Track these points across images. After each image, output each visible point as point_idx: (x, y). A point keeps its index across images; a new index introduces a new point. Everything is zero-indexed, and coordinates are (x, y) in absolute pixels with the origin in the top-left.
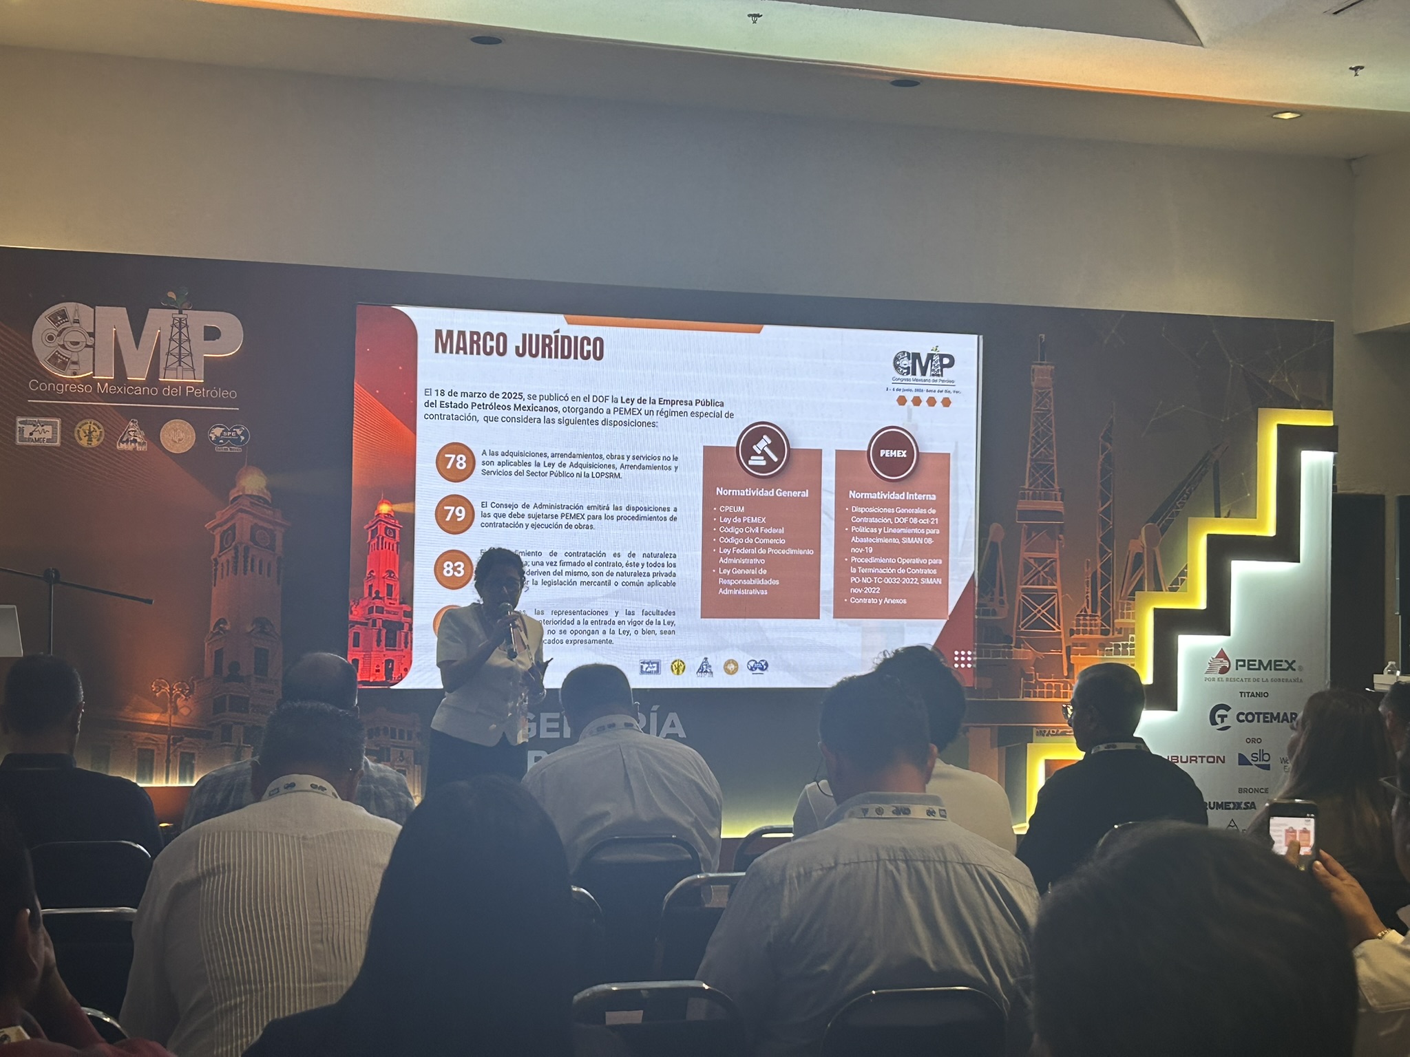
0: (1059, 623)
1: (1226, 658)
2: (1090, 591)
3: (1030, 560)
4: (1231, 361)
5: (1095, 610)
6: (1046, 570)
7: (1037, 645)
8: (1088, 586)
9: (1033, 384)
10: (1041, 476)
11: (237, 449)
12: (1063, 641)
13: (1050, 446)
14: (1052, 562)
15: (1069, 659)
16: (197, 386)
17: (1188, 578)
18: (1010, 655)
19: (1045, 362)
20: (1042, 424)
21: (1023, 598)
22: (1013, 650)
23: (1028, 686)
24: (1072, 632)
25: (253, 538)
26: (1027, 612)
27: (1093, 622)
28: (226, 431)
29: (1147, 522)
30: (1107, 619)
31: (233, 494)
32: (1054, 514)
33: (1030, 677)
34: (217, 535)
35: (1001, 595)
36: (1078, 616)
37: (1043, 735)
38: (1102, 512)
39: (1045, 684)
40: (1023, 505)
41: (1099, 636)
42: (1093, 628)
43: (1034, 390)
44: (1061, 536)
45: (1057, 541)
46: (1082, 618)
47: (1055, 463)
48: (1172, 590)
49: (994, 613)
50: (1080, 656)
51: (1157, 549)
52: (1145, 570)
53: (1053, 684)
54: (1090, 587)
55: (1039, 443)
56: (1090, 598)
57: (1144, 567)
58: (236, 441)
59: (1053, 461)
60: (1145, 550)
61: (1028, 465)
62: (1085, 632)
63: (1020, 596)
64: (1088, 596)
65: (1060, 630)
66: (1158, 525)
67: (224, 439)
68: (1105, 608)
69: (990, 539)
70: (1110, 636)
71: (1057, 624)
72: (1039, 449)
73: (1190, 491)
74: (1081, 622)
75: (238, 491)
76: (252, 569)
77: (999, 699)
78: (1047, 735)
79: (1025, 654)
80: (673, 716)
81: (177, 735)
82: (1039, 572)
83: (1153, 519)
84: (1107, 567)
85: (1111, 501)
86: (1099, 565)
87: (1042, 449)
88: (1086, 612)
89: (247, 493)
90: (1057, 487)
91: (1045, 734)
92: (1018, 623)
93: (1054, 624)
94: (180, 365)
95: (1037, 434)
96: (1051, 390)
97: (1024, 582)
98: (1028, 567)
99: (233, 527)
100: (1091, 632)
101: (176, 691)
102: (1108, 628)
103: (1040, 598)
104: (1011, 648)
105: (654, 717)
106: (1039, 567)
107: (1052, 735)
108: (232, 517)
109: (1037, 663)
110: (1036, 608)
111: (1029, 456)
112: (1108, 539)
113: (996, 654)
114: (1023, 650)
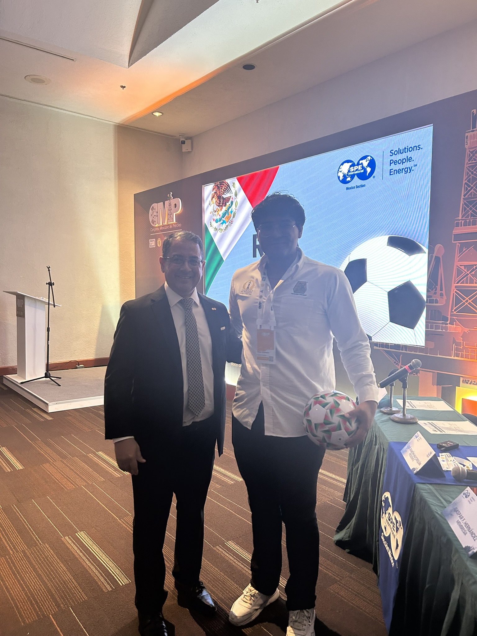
3: (460, 266)
6: (473, 273)
7: (465, 323)
9: (466, 146)
10: (471, 209)
14: (476, 267)
16: (175, 224)
18: (446, 329)
19: (475, 129)
21: (456, 292)
23: (457, 349)
26: (458, 301)
33: (459, 344)
35: (441, 290)
37: (467, 383)
40: (458, 231)
43: (467, 151)
49: (437, 302)
53: (476, 350)
55: (469, 186)
61: (462, 203)
63: (453, 290)
69: (434, 255)
72: (470, 191)
77: (438, 356)
78: (470, 384)
79: (456, 329)
82: (468, 274)
92: (452, 309)
93: (476, 310)
94: (170, 218)
97: (456, 282)
103: (467, 292)
104: (447, 324)
106: (468, 271)
107: (473, 384)
109: (464, 335)
110: (464, 299)
111: (462, 197)
113: (437, 327)
114: (454, 326)
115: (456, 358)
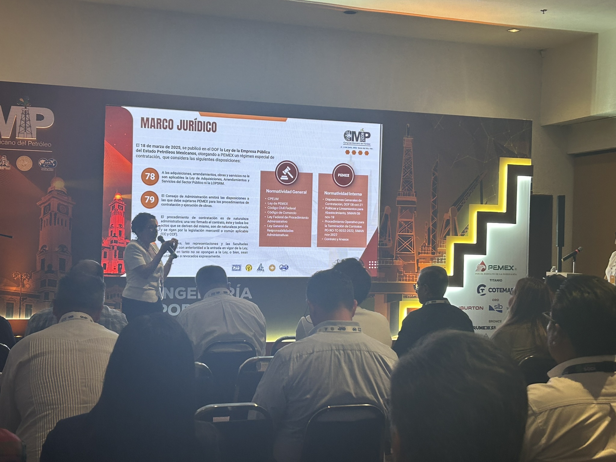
0: (414, 250)
1: (484, 265)
2: (427, 236)
3: (401, 222)
4: (488, 137)
5: (429, 244)
6: (409, 226)
7: (404, 258)
8: (426, 234)
9: (404, 146)
10: (407, 186)
11: (51, 170)
12: (415, 257)
13: (411, 173)
14: (411, 223)
15: (418, 265)
16: (33, 141)
17: (469, 230)
18: (393, 263)
19: (409, 136)
20: (408, 163)
21: (399, 238)
22: (394, 261)
23: (400, 276)
24: (419, 253)
25: (58, 210)
26: (400, 244)
27: (428, 249)
28: (47, 161)
29: (452, 206)
30: (434, 248)
31: (50, 189)
32: (413, 203)
33: (401, 273)
34: (42, 207)
35: (389, 237)
36: (422, 246)
37: (406, 298)
38: (432, 202)
39: (408, 275)
40: (399, 198)
41: (431, 255)
42: (428, 252)
43: (404, 149)
44: (415, 212)
45: (413, 214)
46: (423, 247)
47: (413, 180)
48: (462, 235)
49: (386, 245)
50: (422, 263)
51: (456, 218)
52: (451, 226)
53: (411, 275)
54: (427, 234)
55: (406, 171)
56: (427, 239)
57: (450, 225)
58: (51, 166)
59: (412, 179)
60: (451, 218)
61: (402, 181)
62: (425, 253)
63: (397, 237)
64: (426, 238)
65: (414, 252)
66: (456, 207)
67: (46, 165)
68: (433, 243)
69: (385, 213)
70: (435, 255)
71: (413, 250)
72: (406, 174)
73: (471, 193)
74: (423, 249)
75: (52, 188)
76: (58, 223)
77: (388, 282)
78: (408, 298)
79: (399, 262)
80: (246, 289)
81: (24, 297)
82: (406, 227)
83: (454, 205)
84: (434, 225)
85: (437, 196)
86: (431, 225)
87: (408, 174)
88: (425, 244)
89: (55, 189)
90: (413, 190)
91: (408, 297)
92: (396, 249)
93: (412, 250)
94: (25, 131)
95: (406, 167)
96: (412, 148)
97: (399, 232)
98: (401, 225)
99: (49, 205)
100: (427, 253)
101: (24, 277)
102: (435, 251)
103: (406, 238)
104: (393, 260)
105: (238, 289)
106: (406, 225)
107: (410, 298)
108: (49, 200)
109: (405, 267)
110: (404, 243)
111: (402, 177)
112: (435, 213)
113: (387, 262)
114: (398, 261)
115: (399, 282)
